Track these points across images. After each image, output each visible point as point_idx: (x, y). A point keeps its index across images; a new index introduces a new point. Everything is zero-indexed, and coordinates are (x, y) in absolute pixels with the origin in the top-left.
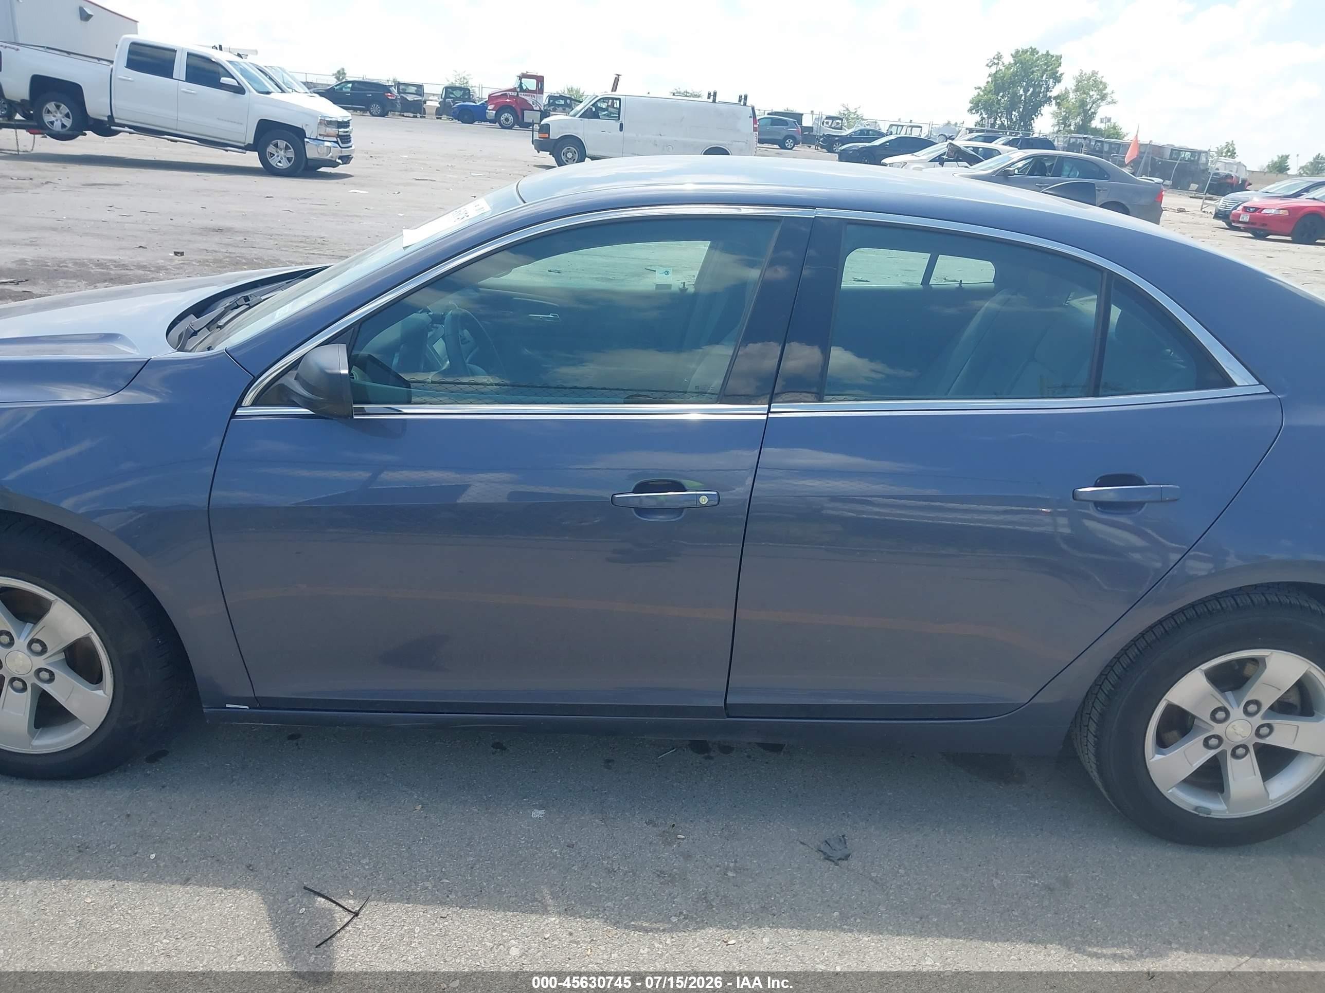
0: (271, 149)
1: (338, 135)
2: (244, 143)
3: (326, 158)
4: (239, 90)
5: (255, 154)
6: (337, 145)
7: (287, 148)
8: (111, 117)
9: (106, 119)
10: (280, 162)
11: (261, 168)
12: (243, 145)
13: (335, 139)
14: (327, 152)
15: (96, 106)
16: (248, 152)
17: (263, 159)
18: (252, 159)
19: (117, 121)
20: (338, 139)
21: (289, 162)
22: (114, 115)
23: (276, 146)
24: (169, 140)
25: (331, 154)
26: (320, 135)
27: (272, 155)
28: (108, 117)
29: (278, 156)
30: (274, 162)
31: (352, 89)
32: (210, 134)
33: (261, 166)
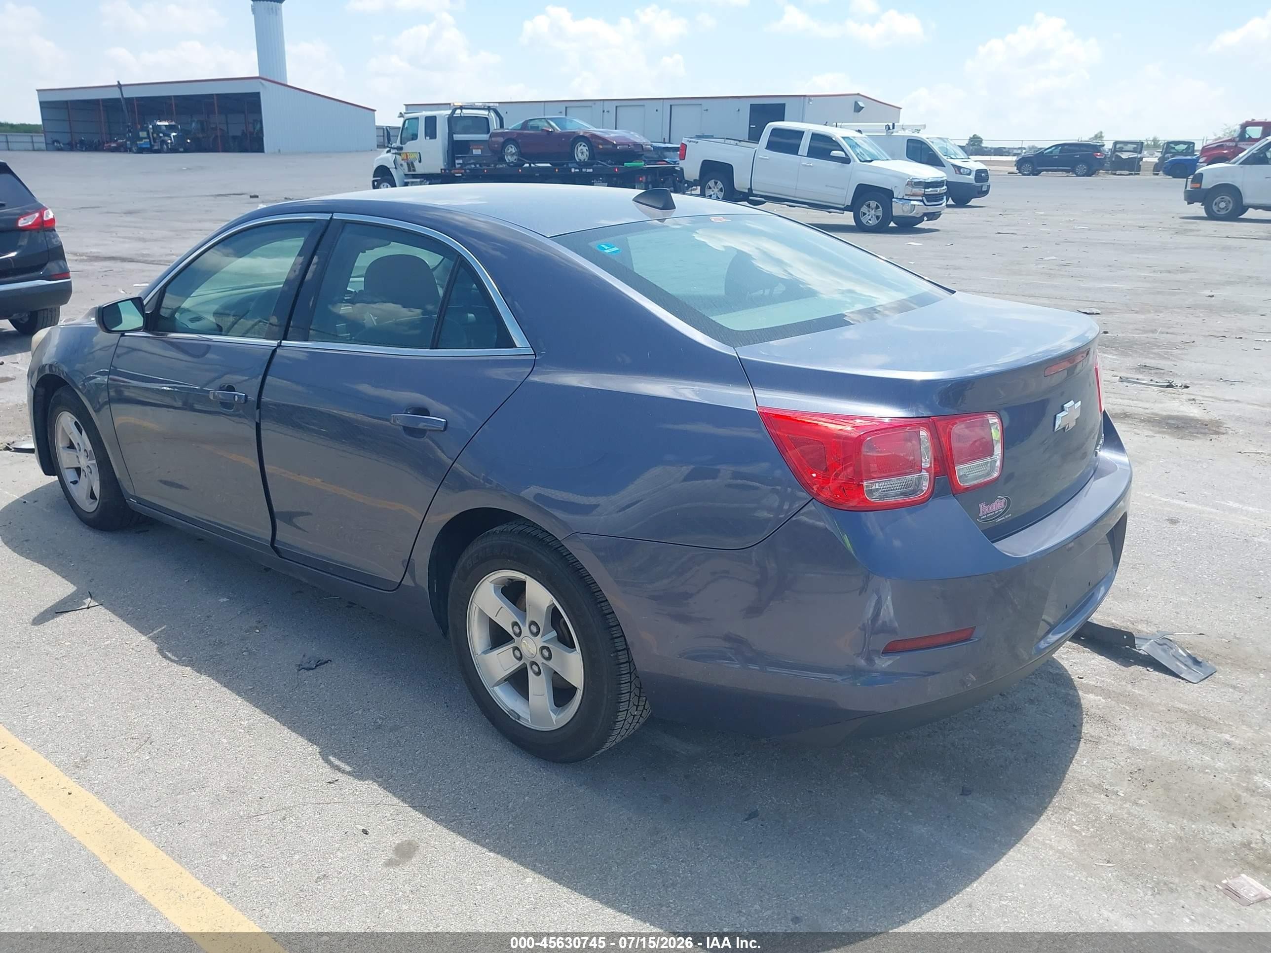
0: (864, 209)
1: (924, 194)
2: (844, 205)
3: (910, 214)
4: (846, 160)
5: (851, 214)
6: (922, 203)
7: (877, 207)
8: (750, 189)
9: (747, 191)
10: (870, 220)
11: (854, 226)
12: (843, 207)
13: (921, 198)
14: (911, 209)
15: (741, 182)
16: (845, 212)
17: (857, 218)
18: (848, 218)
19: (754, 192)
20: (924, 198)
21: (878, 220)
22: (753, 188)
23: (869, 206)
24: (787, 205)
25: (915, 211)
26: (906, 195)
27: (865, 214)
28: (749, 189)
29: (869, 215)
30: (864, 220)
31: (1061, 151)
32: (822, 199)
33: (854, 224)
